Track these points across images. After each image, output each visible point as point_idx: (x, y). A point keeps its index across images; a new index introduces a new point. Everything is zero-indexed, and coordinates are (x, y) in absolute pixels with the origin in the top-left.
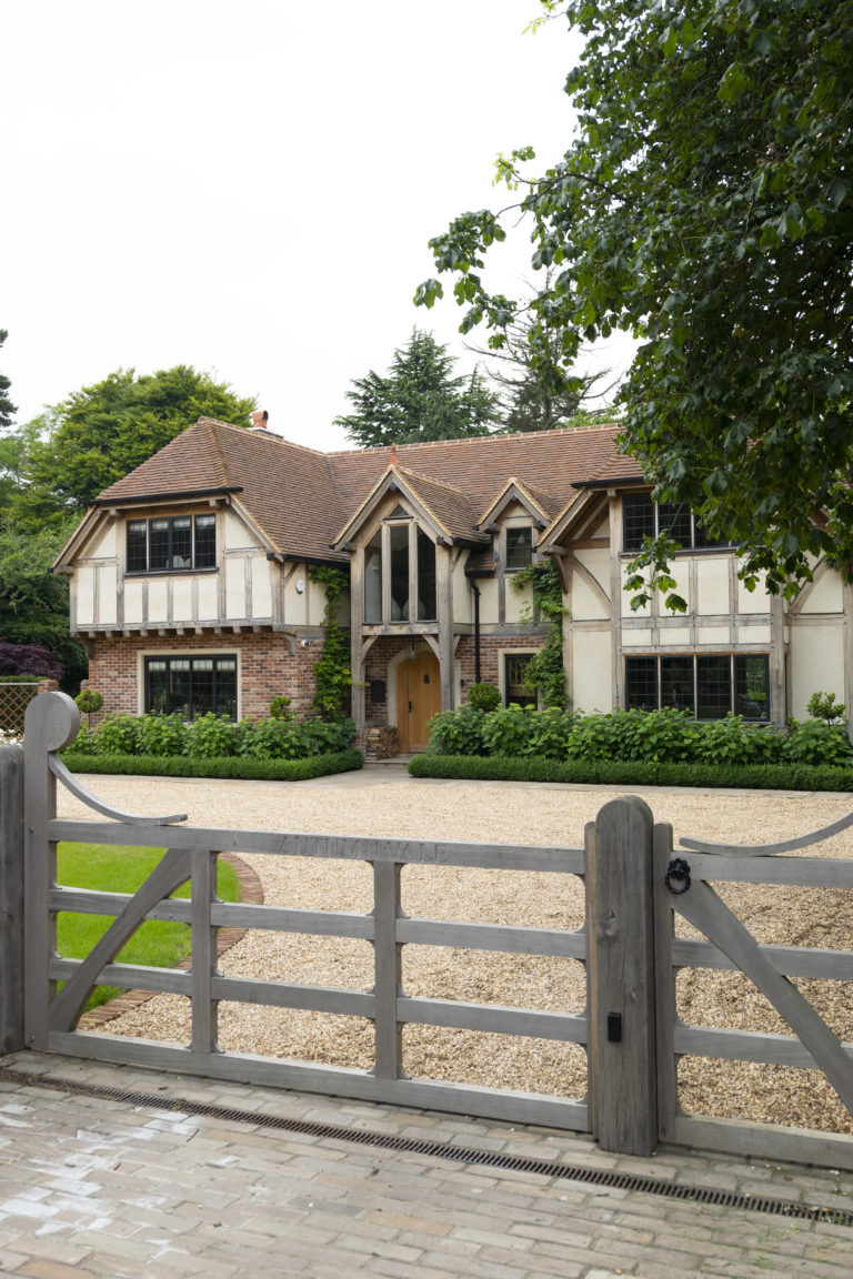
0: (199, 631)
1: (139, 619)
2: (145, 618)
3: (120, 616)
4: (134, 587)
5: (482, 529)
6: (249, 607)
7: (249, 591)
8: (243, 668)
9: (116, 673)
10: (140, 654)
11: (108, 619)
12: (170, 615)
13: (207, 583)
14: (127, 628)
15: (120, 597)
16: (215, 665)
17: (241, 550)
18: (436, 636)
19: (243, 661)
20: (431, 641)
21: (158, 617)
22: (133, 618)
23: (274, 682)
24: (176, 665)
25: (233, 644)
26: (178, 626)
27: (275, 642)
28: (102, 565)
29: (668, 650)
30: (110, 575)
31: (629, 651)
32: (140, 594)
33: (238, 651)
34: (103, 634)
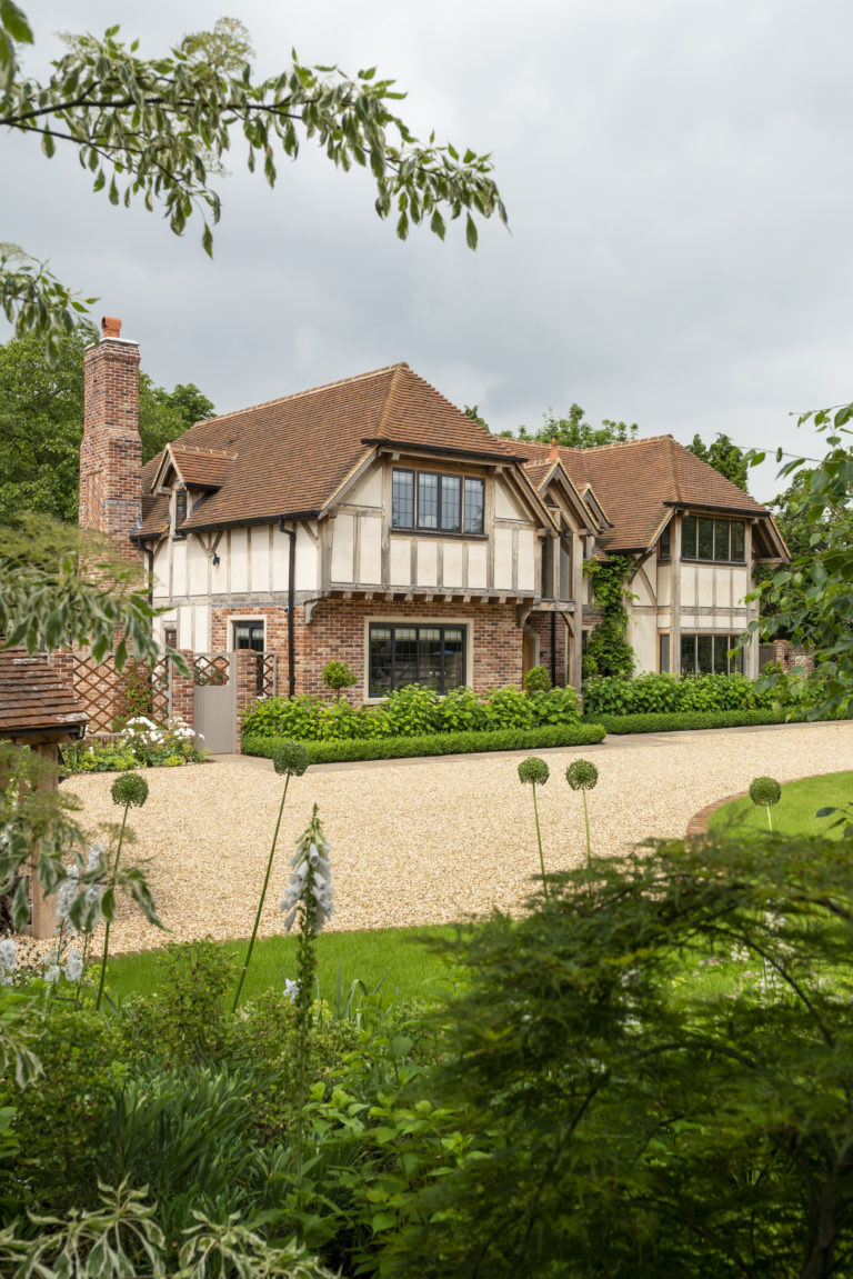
0: (467, 599)
1: (407, 581)
2: (414, 580)
3: (385, 576)
4: (401, 546)
6: (515, 578)
7: (515, 562)
8: (475, 639)
9: (338, 642)
10: (368, 619)
11: (370, 577)
12: (440, 580)
13: (477, 551)
14: (393, 591)
15: (385, 554)
16: (442, 635)
17: (511, 521)
19: (476, 631)
20: (569, 617)
21: (427, 580)
22: (400, 579)
23: (503, 653)
24: (401, 634)
26: (448, 593)
27: (505, 613)
28: (364, 514)
29: (702, 631)
30: (373, 528)
31: (684, 631)
32: (409, 553)
33: (470, 622)
34: (363, 594)
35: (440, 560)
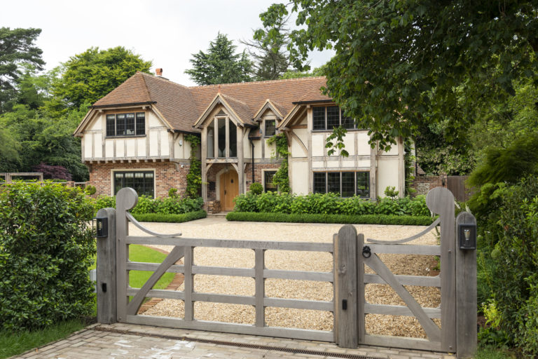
0: (138, 161)
1: (112, 156)
2: (115, 155)
3: (104, 155)
4: (110, 143)
5: (255, 120)
6: (159, 151)
7: (159, 145)
8: (156, 177)
9: (102, 179)
10: (112, 170)
11: (98, 156)
12: (125, 154)
13: (141, 141)
14: (107, 160)
15: (104, 146)
16: (144, 175)
17: (157, 128)
18: (237, 164)
19: (156, 174)
20: (235, 166)
21: (120, 155)
22: (109, 156)
23: (170, 182)
24: (127, 175)
25: (152, 166)
26: (129, 159)
27: (170, 166)
28: (96, 133)
29: (330, 170)
30: (99, 137)
31: (315, 170)
32: (113, 146)
33: (154, 169)
34: (96, 162)
35: (125, 147)
